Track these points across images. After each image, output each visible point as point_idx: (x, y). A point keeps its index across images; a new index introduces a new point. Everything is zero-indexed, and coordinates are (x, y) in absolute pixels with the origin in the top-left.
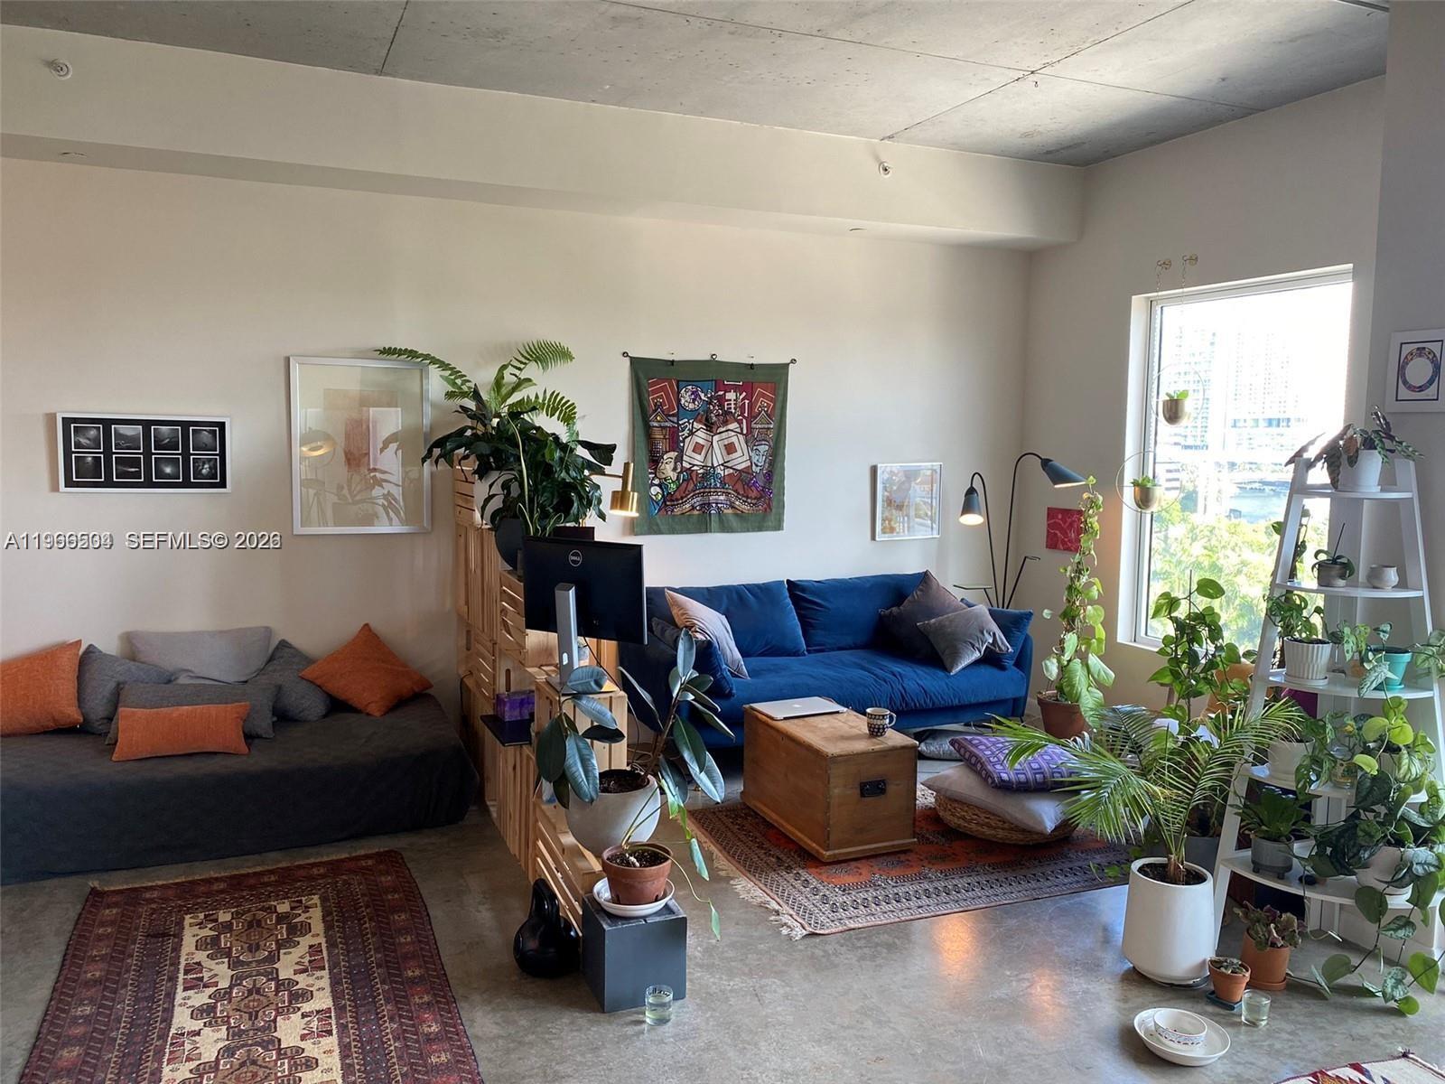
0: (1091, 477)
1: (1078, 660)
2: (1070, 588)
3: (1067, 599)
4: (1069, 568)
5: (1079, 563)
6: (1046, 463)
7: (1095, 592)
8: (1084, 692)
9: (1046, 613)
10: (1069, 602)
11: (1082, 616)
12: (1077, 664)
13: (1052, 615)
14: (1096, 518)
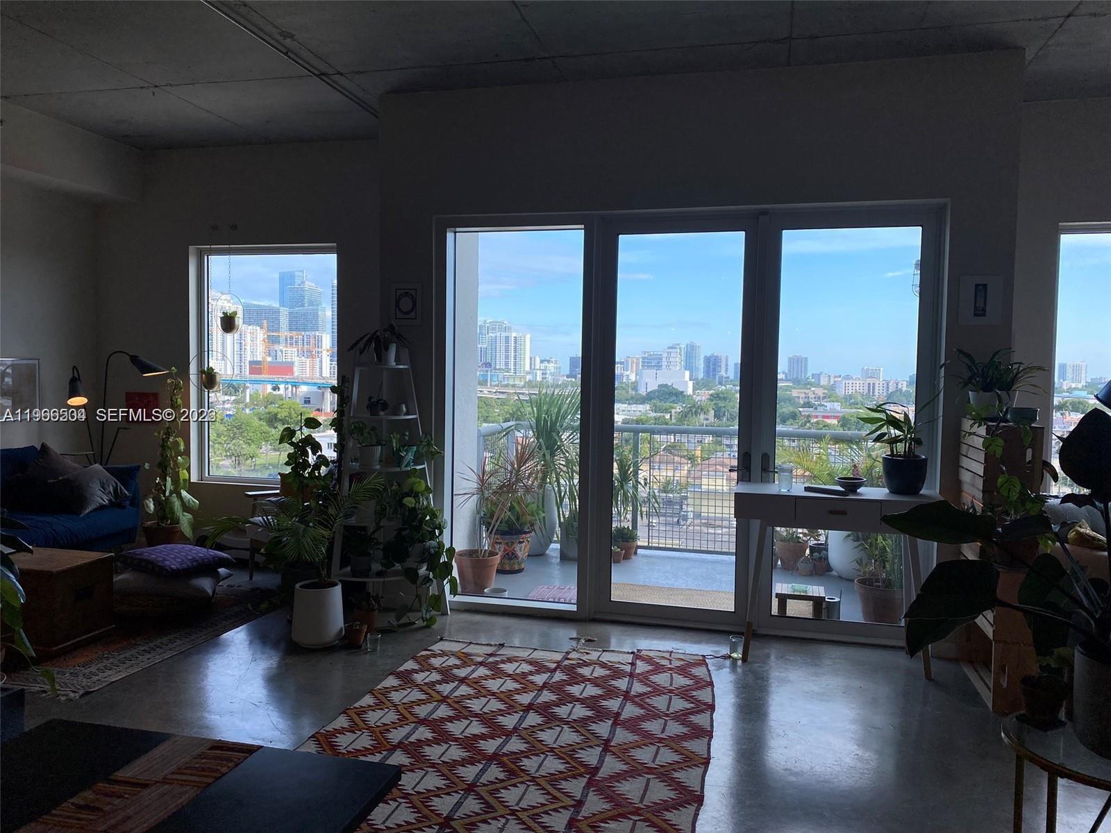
0: (173, 368)
1: (174, 495)
2: (164, 446)
3: (160, 454)
4: (162, 432)
5: (168, 428)
6: (134, 359)
7: (182, 447)
8: (181, 516)
9: (147, 466)
10: (162, 456)
11: (172, 465)
12: (174, 498)
13: (150, 467)
14: (180, 396)
